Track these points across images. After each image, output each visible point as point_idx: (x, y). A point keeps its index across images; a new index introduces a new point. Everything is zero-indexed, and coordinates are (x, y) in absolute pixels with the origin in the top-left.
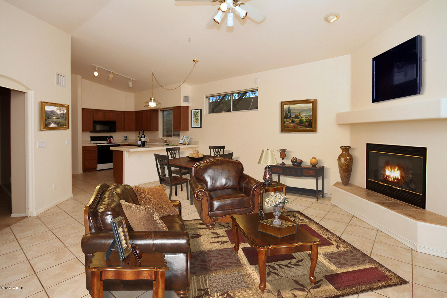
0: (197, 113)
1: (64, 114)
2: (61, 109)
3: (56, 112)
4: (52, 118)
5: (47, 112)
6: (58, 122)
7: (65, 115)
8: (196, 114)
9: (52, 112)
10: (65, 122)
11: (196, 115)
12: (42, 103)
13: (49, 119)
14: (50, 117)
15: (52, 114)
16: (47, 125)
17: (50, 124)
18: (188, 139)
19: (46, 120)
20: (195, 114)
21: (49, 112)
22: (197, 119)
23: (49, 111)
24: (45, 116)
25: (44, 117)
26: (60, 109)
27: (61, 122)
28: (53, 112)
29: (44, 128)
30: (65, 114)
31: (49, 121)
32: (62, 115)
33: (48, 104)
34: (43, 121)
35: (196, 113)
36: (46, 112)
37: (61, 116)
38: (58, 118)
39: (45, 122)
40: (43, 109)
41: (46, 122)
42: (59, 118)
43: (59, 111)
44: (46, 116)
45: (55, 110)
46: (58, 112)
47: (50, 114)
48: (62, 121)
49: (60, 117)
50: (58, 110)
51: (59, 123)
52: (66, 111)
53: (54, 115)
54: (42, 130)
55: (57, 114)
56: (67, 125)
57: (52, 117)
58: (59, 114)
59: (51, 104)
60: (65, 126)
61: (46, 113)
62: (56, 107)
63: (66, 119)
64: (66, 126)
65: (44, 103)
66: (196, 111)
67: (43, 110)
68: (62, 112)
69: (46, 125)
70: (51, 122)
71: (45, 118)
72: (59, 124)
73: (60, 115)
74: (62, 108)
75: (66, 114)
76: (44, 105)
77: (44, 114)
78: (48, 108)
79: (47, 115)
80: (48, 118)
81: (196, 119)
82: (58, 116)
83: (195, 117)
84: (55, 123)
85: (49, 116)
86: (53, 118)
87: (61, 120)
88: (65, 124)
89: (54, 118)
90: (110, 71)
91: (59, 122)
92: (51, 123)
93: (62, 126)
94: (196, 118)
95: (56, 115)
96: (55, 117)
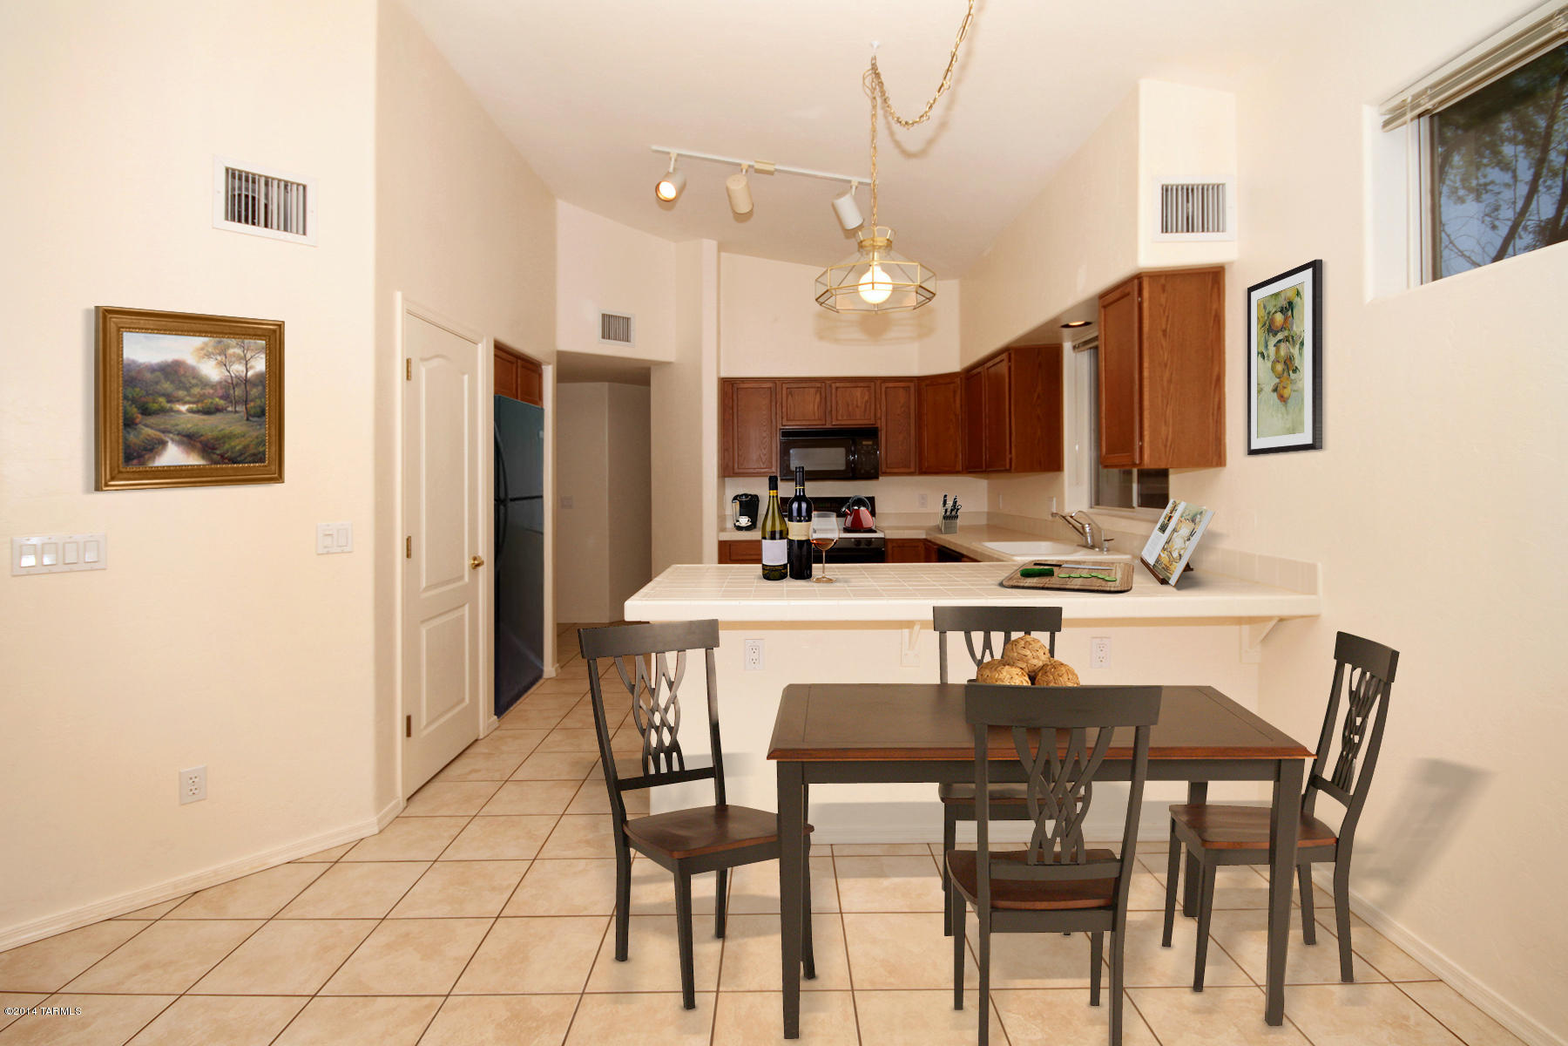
0: (1289, 308)
1: (246, 381)
2: (231, 351)
3: (193, 369)
4: (171, 410)
5: (139, 372)
6: (210, 435)
7: (254, 392)
8: (1279, 317)
9: (172, 371)
10: (255, 434)
11: (1282, 329)
12: (105, 318)
13: (151, 420)
14: (156, 406)
15: (167, 386)
16: (140, 456)
17: (156, 446)
18: (1192, 534)
19: (129, 423)
20: (1272, 321)
21: (148, 376)
22: (1289, 365)
23: (153, 369)
24: (125, 398)
25: (117, 404)
26: (223, 352)
27: (230, 437)
28: (176, 372)
29: (120, 472)
30: (254, 385)
31: (147, 431)
32: (238, 392)
33: (142, 322)
34: (115, 430)
35: (1282, 311)
36: (133, 374)
37: (226, 397)
38: (208, 412)
39: (125, 439)
40: (114, 356)
41: (132, 438)
42: (216, 410)
43: (212, 363)
44: (134, 401)
45: (190, 359)
46: (212, 371)
47: (157, 383)
48: (238, 429)
49: (222, 402)
50: (209, 356)
51: (217, 439)
52: (259, 365)
53: (181, 393)
54: (106, 485)
55: (204, 383)
56: (270, 452)
57: (168, 405)
58: (213, 386)
59: (163, 322)
60: (259, 458)
61: (133, 378)
62: (199, 341)
63: (262, 413)
64: (262, 460)
65: (115, 319)
66: (1276, 295)
67: (114, 362)
68: (238, 369)
69: (128, 458)
70: (162, 436)
71: (125, 413)
72: (214, 448)
73: (221, 392)
74: (233, 342)
75: (260, 379)
76: (119, 329)
77: (116, 387)
78: (142, 350)
79: (137, 390)
80: (146, 412)
81: (1280, 367)
82: (211, 397)
83: (1272, 349)
84: (190, 440)
85: (150, 399)
86: (179, 412)
87: (229, 424)
88: (259, 444)
89: (183, 408)
90: (738, 161)
91: (215, 433)
92: (163, 444)
93: (234, 461)
94: (1277, 361)
95: (196, 391)
96: (187, 407)
